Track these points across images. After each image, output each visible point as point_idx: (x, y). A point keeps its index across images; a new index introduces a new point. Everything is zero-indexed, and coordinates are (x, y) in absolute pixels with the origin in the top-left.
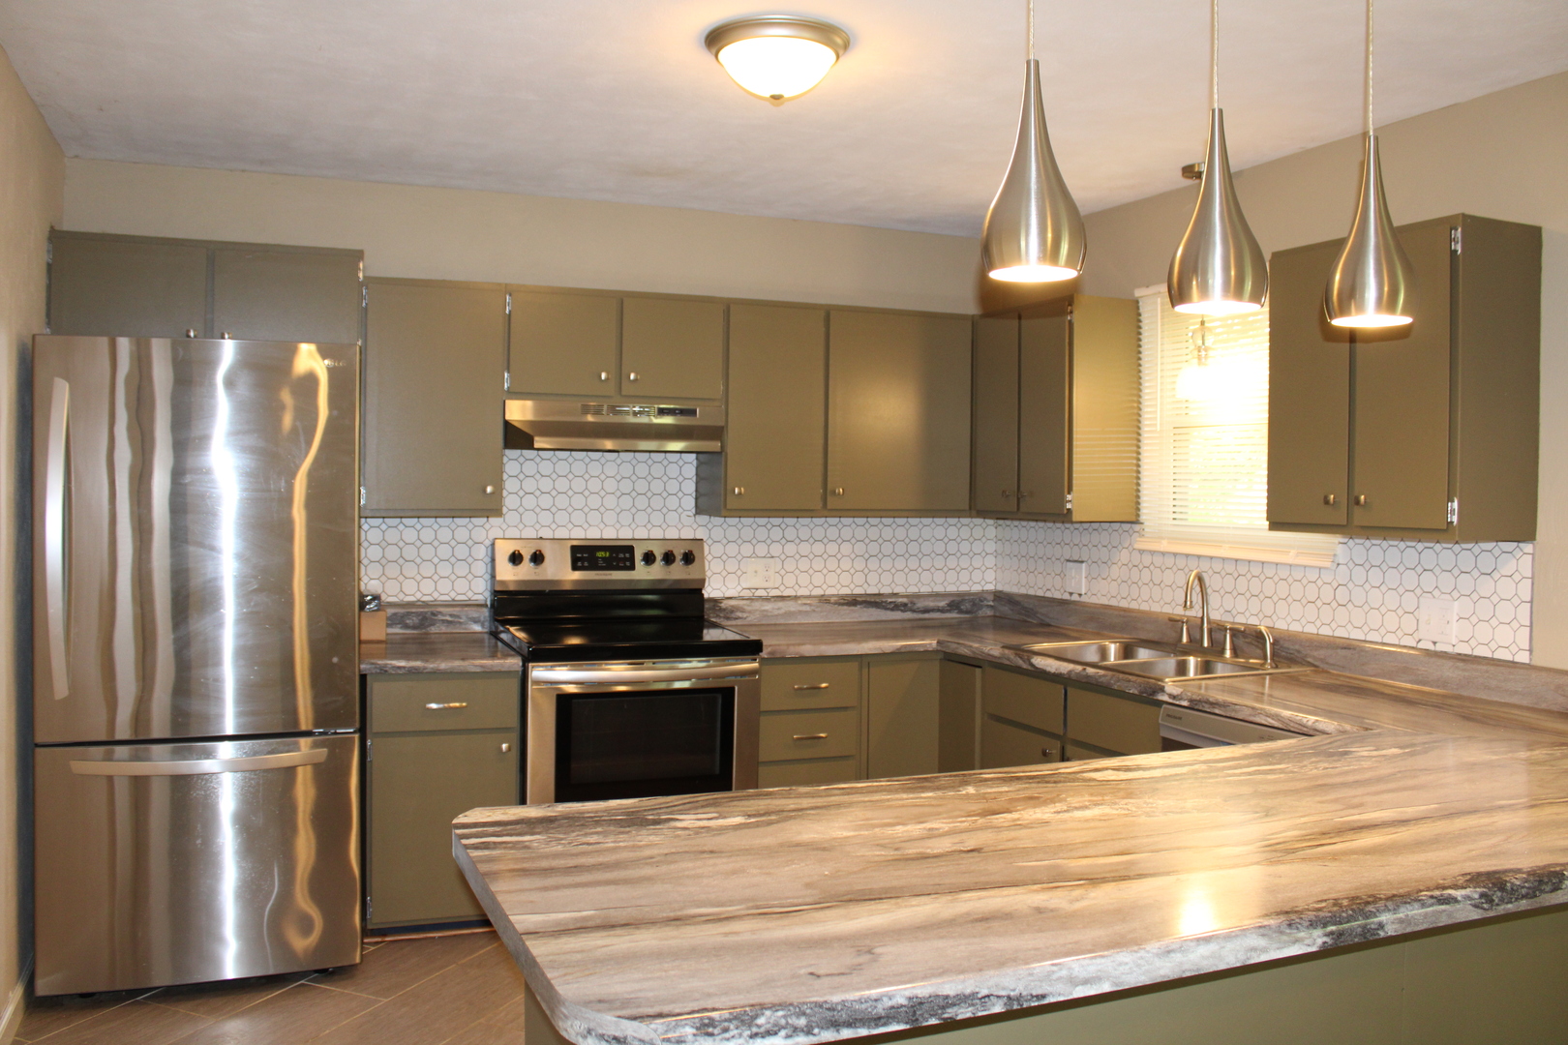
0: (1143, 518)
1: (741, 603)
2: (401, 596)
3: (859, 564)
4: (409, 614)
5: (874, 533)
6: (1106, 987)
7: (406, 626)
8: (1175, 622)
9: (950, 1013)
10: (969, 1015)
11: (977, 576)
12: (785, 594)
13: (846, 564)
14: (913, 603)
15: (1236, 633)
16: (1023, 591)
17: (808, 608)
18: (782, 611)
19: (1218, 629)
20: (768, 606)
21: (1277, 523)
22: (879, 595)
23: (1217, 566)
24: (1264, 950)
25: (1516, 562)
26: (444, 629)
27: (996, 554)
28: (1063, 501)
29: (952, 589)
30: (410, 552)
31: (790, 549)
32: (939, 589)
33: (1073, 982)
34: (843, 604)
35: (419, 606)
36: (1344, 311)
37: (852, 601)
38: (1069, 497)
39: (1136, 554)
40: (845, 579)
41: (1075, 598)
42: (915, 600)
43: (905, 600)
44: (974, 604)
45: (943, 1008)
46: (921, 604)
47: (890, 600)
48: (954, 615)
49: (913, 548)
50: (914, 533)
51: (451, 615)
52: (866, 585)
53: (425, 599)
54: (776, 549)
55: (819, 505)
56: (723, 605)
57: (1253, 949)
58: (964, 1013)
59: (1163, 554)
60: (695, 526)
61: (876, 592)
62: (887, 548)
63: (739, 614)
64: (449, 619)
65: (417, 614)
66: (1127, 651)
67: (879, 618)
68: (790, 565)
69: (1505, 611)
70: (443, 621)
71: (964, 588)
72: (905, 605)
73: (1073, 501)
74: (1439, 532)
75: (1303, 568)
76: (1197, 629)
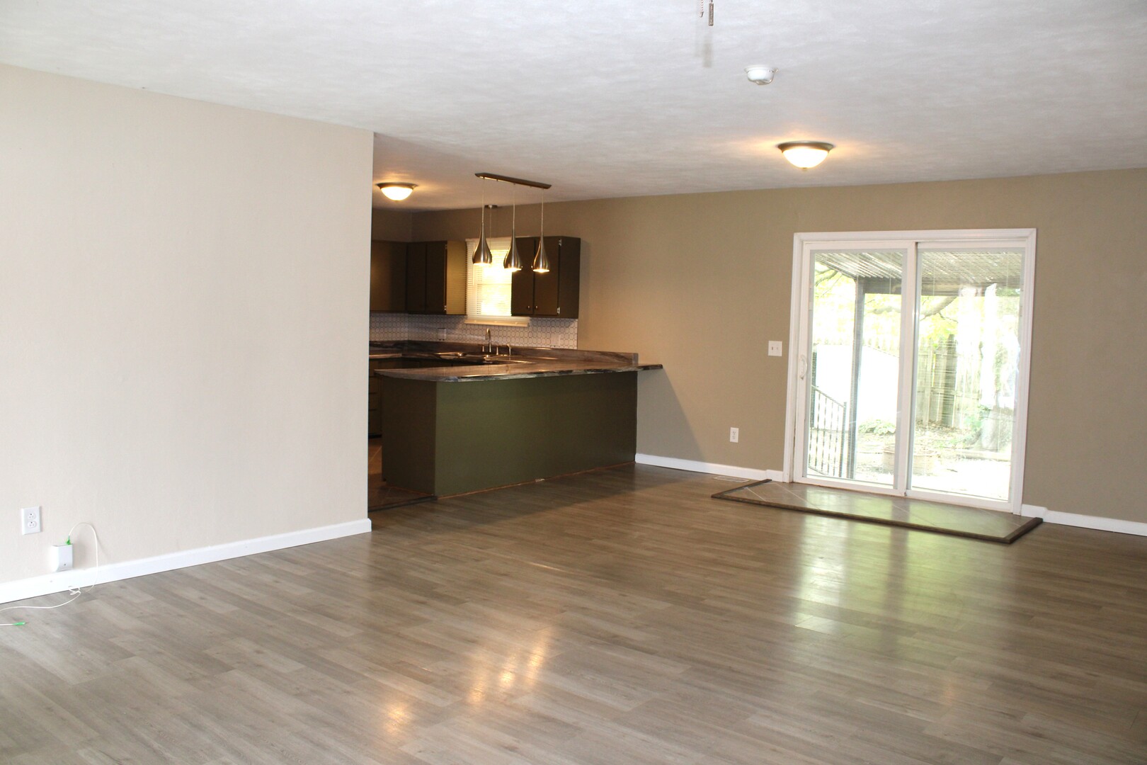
0: (467, 313)
8: (480, 346)
14: (383, 345)
15: (500, 347)
16: (421, 340)
19: (494, 347)
21: (514, 314)
23: (493, 328)
25: (575, 324)
27: (409, 327)
28: (444, 308)
29: (394, 339)
32: (390, 340)
36: (536, 268)
38: (446, 304)
39: (465, 326)
41: (442, 341)
42: (383, 343)
46: (385, 345)
48: (395, 349)
50: (382, 319)
59: (474, 325)
66: (464, 355)
69: (572, 337)
71: (398, 339)
72: (380, 345)
73: (447, 308)
74: (556, 316)
75: (520, 327)
76: (487, 348)
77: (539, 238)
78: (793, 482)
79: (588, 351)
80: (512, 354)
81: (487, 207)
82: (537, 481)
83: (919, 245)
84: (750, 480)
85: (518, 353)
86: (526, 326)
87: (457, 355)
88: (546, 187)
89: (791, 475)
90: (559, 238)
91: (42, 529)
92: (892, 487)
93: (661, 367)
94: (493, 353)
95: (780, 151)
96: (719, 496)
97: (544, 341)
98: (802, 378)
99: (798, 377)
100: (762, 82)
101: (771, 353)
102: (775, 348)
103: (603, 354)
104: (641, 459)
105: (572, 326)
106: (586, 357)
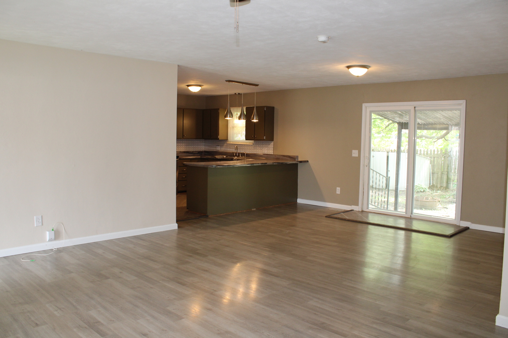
0: (228, 139)
3: (185, 147)
8: (233, 153)
13: (183, 147)
15: (241, 154)
16: (209, 150)
17: (180, 153)
19: (239, 154)
21: (246, 139)
22: (188, 151)
23: (239, 145)
27: (204, 145)
28: (218, 137)
29: (198, 150)
32: (196, 150)
34: (183, 153)
36: (253, 120)
37: (185, 152)
39: (227, 145)
41: (218, 151)
43: (192, 152)
44: (201, 153)
46: (194, 153)
47: (190, 152)
48: (199, 154)
49: (193, 144)
55: (182, 138)
59: (231, 144)
62: (189, 144)
69: (271, 149)
71: (200, 150)
74: (264, 140)
75: (250, 145)
76: (236, 154)
77: (254, 107)
78: (363, 211)
79: (278, 155)
80: (246, 156)
81: (235, 94)
82: (253, 210)
83: (416, 108)
84: (345, 210)
85: (248, 156)
86: (252, 144)
87: (223, 157)
88: (257, 85)
89: (362, 208)
90: (264, 107)
91: (42, 225)
92: (405, 213)
93: (308, 161)
94: (239, 156)
95: (347, 69)
96: (328, 216)
97: (259, 151)
98: (367, 166)
99: (365, 166)
100: (324, 42)
101: (353, 155)
102: (355, 153)
103: (284, 156)
104: (299, 201)
105: (271, 144)
106: (277, 157)
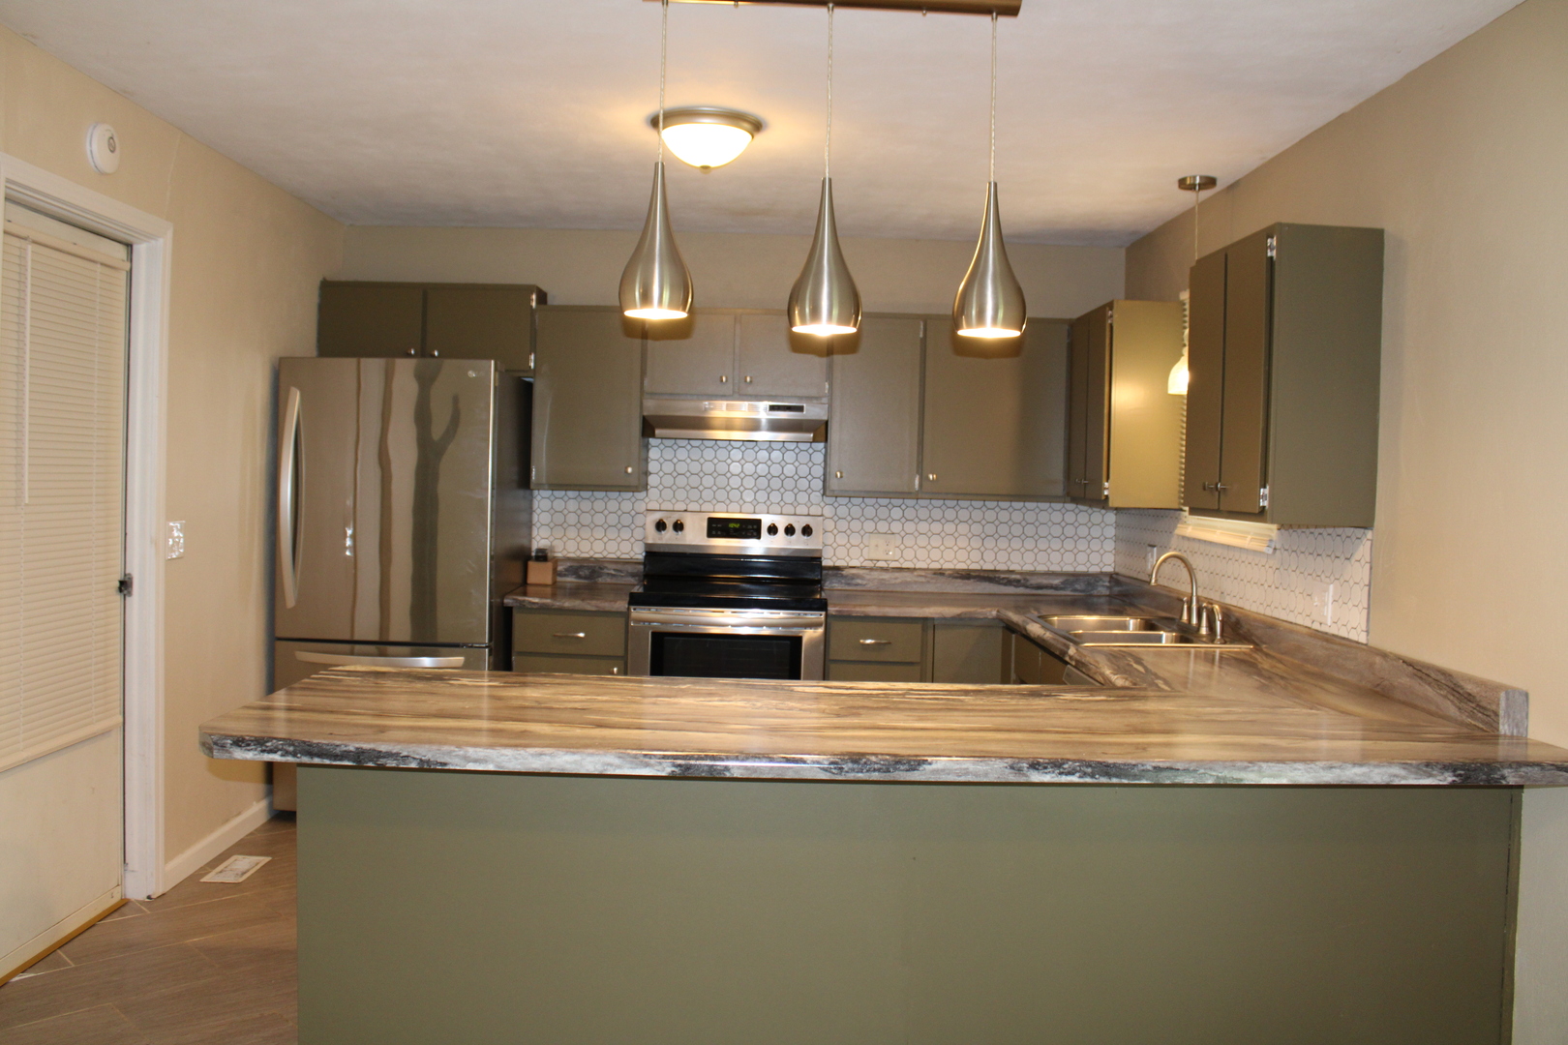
1: (861, 572)
2: (578, 553)
4: (581, 567)
5: (990, 515)
6: (491, 767)
7: (579, 577)
9: (382, 761)
10: (394, 765)
11: (1095, 558)
12: (904, 566)
14: (1026, 580)
16: (1127, 573)
17: (923, 580)
18: (899, 581)
20: (886, 576)
22: (995, 571)
24: (619, 767)
26: (609, 580)
27: (1113, 539)
28: (1101, 488)
29: (1069, 569)
30: (586, 519)
31: (910, 527)
33: (467, 759)
34: (956, 578)
35: (593, 562)
36: (967, 323)
37: (966, 575)
38: (1106, 484)
39: (1180, 540)
40: (962, 555)
42: (1028, 577)
43: (1018, 577)
44: (1089, 584)
45: (379, 757)
47: (1003, 576)
49: (1030, 530)
50: (1030, 517)
51: (614, 570)
52: (982, 562)
53: (597, 556)
54: (896, 527)
55: (918, 489)
56: (844, 573)
57: (610, 765)
58: (392, 763)
60: (822, 504)
61: (992, 568)
62: (1003, 530)
63: (859, 581)
64: (613, 572)
65: (588, 568)
67: (992, 592)
68: (910, 541)
70: (608, 574)
72: (1018, 581)
73: (1108, 488)
75: (1256, 552)
76: (1191, 609)
79: (1384, 655)
90: (1269, 233)
94: (1197, 628)
105: (1359, 551)
